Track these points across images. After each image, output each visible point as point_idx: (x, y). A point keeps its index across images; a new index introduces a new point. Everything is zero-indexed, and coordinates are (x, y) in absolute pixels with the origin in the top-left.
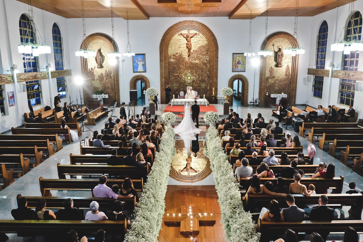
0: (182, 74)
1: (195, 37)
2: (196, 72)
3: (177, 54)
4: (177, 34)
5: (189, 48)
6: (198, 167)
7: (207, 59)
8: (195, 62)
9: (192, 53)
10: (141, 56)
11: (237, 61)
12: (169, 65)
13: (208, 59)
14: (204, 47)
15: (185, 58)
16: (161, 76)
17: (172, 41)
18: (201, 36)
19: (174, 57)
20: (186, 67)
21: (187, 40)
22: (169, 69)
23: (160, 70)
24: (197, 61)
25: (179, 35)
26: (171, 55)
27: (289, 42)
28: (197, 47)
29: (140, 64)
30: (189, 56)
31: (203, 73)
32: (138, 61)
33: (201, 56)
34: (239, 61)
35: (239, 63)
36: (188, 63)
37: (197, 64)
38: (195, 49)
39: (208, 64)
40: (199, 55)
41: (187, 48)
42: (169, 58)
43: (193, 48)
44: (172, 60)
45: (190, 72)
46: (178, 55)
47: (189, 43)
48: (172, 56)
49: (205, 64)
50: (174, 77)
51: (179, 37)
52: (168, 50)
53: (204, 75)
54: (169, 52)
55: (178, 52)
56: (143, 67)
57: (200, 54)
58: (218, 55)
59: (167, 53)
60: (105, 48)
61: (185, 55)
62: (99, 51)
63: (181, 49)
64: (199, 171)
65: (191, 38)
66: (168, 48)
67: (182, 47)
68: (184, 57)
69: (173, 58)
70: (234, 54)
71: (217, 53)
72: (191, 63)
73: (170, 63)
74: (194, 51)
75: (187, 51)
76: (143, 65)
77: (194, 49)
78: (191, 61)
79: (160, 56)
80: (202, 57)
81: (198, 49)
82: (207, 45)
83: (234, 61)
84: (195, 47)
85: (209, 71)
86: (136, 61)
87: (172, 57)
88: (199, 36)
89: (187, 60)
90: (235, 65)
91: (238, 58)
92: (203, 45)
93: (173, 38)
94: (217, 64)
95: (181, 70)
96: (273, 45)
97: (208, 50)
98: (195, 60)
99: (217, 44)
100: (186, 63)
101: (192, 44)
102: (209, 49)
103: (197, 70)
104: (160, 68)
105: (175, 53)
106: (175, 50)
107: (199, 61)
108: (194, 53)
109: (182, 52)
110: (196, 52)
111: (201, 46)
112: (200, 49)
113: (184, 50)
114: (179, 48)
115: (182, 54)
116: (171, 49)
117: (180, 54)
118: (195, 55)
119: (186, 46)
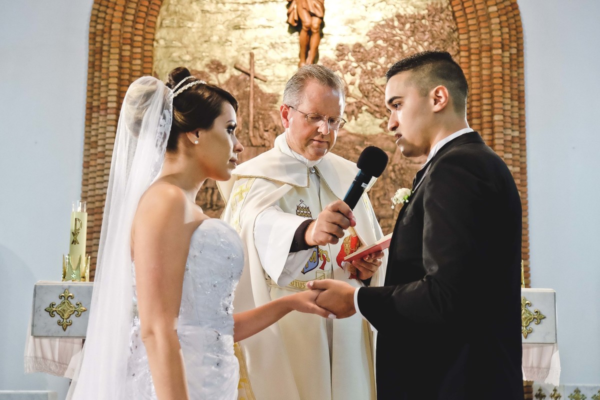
3: (218, 67)
8: (352, 126)
14: (413, 23)
15: (273, 98)
23: (85, 182)
28: (365, 27)
37: (364, 140)
38: (350, 40)
40: (379, 81)
41: (296, 26)
46: (223, 78)
52: (149, 40)
54: (159, 53)
55: (227, 55)
58: (521, 77)
63: (249, 35)
66: (151, 27)
67: (257, 23)
68: (266, 89)
71: (517, 61)
74: (341, 51)
75: (294, 50)
77: (344, 41)
79: (91, 78)
81: (374, 36)
92: (410, 11)
94: (522, 141)
104: (86, 165)
105: (207, 61)
106: (205, 45)
107: (380, 121)
108: (341, 64)
109: (256, 58)
110: (362, 60)
111: (392, 20)
112: (385, 40)
113: (273, 46)
114: (237, 27)
115: (258, 70)
116: (173, 35)
117: (237, 73)
118: (352, 81)
119: (288, 15)
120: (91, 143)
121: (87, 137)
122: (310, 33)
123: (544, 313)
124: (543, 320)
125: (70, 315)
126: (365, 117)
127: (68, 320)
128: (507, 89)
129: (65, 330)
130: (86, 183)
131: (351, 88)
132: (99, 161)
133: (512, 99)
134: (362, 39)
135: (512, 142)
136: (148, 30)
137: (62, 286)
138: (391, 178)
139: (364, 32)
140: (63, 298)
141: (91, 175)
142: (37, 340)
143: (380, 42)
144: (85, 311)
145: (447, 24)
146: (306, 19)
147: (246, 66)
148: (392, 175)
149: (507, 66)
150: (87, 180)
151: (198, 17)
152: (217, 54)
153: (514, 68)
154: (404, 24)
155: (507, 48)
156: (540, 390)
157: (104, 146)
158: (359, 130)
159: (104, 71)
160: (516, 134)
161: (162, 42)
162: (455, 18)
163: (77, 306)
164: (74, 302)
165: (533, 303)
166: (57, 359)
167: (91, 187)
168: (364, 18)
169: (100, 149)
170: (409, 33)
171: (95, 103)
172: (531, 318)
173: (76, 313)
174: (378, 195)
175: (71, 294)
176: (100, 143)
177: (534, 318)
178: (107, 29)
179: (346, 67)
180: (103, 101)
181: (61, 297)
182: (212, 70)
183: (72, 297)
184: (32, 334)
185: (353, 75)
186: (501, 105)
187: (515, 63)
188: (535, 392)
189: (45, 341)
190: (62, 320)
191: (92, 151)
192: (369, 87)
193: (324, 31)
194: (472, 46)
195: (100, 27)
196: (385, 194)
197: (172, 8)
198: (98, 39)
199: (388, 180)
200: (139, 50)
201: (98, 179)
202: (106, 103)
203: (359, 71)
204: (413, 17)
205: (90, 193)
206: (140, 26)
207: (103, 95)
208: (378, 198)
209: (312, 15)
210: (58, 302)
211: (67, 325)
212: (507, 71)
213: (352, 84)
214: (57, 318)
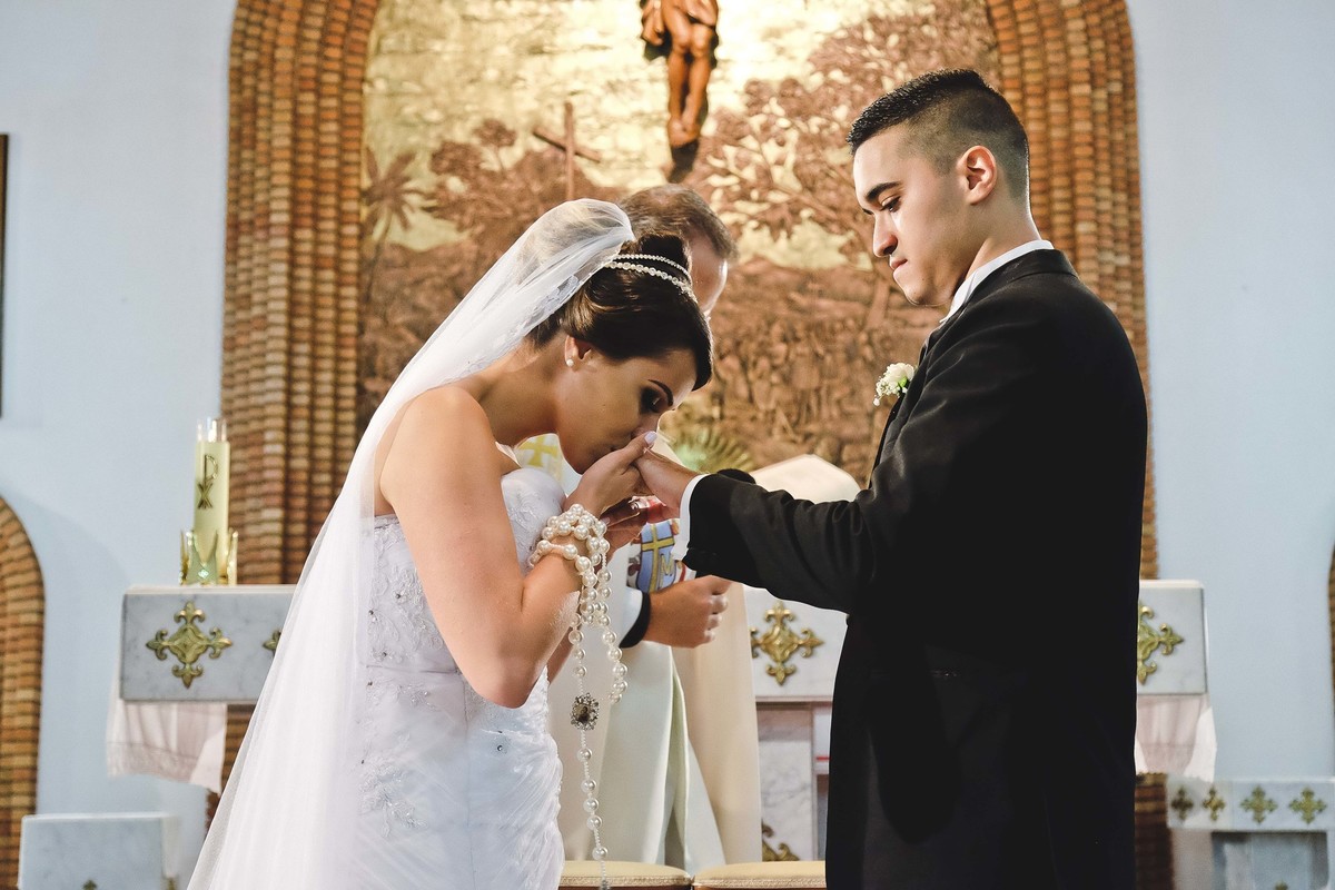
3: (498, 134)
8: (779, 251)
9: (733, 132)
12: (365, 299)
19: (455, 184)
24: (813, 248)
26: (406, 158)
28: (804, 45)
37: (806, 280)
38: (774, 72)
40: (835, 156)
41: (660, 45)
42: (366, 196)
44: (424, 232)
46: (509, 157)
48: (422, 163)
52: (353, 81)
54: (375, 108)
55: (517, 108)
58: (1131, 142)
59: (351, 120)
61: (626, 142)
63: (562, 66)
66: (356, 53)
67: (577, 39)
68: (600, 178)
69: (442, 208)
71: (1123, 109)
73: (379, 273)
74: (756, 95)
77: (761, 76)
79: (235, 162)
81: (823, 62)
87: (422, 177)
92: (899, 7)
94: (1136, 276)
98: (777, 226)
103: (806, 378)
104: (230, 345)
105: (475, 121)
106: (471, 89)
107: (840, 240)
108: (756, 122)
109: (577, 112)
110: (800, 112)
111: (861, 29)
112: (847, 71)
113: (612, 87)
114: (536, 50)
115: (582, 139)
116: (403, 70)
117: (538, 146)
118: (780, 156)
119: (644, 21)
120: (237, 298)
121: (231, 284)
122: (688, 58)
123: (1180, 631)
124: (1179, 647)
125: (199, 655)
126: (807, 232)
127: (194, 666)
128: (1104, 167)
129: (188, 685)
130: (229, 381)
131: (777, 173)
132: (257, 336)
133: (1113, 188)
134: (799, 69)
135: (1116, 277)
136: (351, 60)
137: (180, 595)
138: (864, 359)
139: (803, 54)
140: (183, 621)
141: (239, 366)
142: (132, 707)
143: (836, 75)
144: (227, 646)
145: (976, 34)
146: (681, 30)
147: (556, 130)
148: (867, 352)
149: (1103, 119)
150: (231, 376)
151: (455, 31)
152: (497, 107)
153: (1118, 124)
154: (885, 36)
155: (1100, 81)
156: (1181, 792)
157: (264, 303)
158: (795, 260)
159: (261, 147)
160: (1124, 261)
161: (381, 85)
162: (991, 21)
163: (211, 637)
164: (205, 628)
165: (1156, 610)
166: (174, 745)
167: (240, 390)
168: (801, 25)
169: (257, 311)
170: (896, 55)
171: (245, 216)
172: (1152, 644)
173: (210, 650)
174: (837, 395)
175: (199, 613)
176: (257, 297)
177: (1160, 643)
178: (265, 61)
179: (765, 128)
180: (260, 210)
181: (178, 618)
182: (486, 141)
183: (201, 619)
184: (122, 695)
185: (782, 144)
186: (1090, 202)
187: (1118, 112)
188: (1171, 795)
189: (150, 711)
190: (181, 666)
191: (241, 315)
192: (816, 170)
193: (719, 53)
194: (1030, 79)
195: (250, 56)
196: (853, 393)
197: (400, 13)
198: (248, 81)
199: (859, 363)
200: (333, 103)
201: (255, 374)
202: (268, 214)
203: (793, 136)
204: (905, 21)
205: (239, 403)
206: (334, 53)
207: (260, 198)
208: (839, 402)
209: (693, 21)
210: (173, 628)
211: (193, 677)
212: (1103, 131)
213: (780, 163)
214: (172, 661)
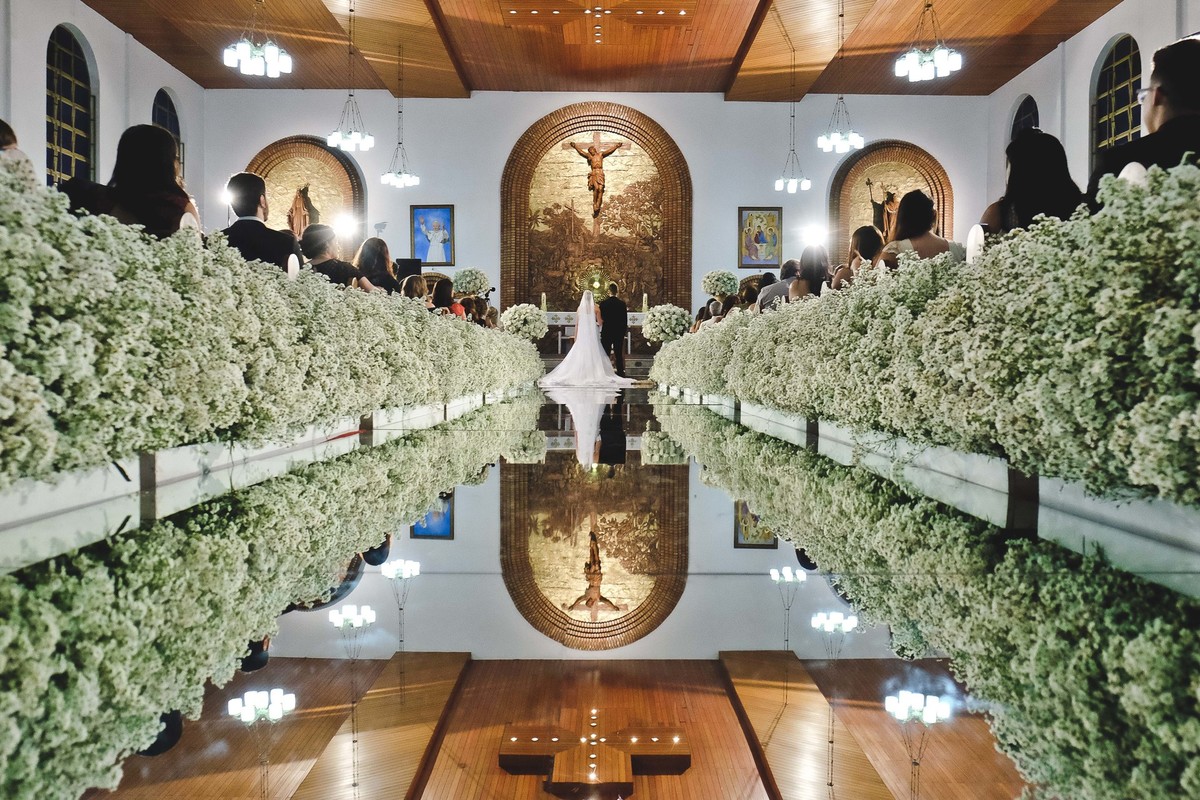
0: (573, 273)
1: (616, 153)
2: (620, 267)
3: (558, 206)
4: (560, 143)
5: (597, 189)
6: (623, 594)
7: (655, 224)
8: (617, 233)
9: (607, 207)
10: (439, 212)
11: (754, 231)
12: (530, 241)
13: (659, 224)
14: (644, 186)
15: (583, 221)
16: (502, 278)
17: (543, 167)
18: (638, 152)
19: (548, 217)
20: (587, 249)
21: (590, 162)
22: (530, 257)
23: (502, 259)
24: (624, 232)
25: (564, 147)
26: (538, 211)
27: (917, 174)
28: (622, 188)
29: (436, 238)
30: (596, 214)
31: (642, 269)
32: (428, 229)
33: (635, 215)
34: (760, 233)
35: (759, 238)
36: (592, 237)
37: (622, 239)
38: (616, 194)
39: (658, 242)
40: (629, 213)
41: (592, 188)
42: (530, 219)
43: (611, 191)
44: (542, 228)
45: (599, 265)
46: (560, 211)
47: (598, 171)
48: (541, 213)
49: (648, 241)
50: (548, 281)
51: (565, 152)
52: (527, 195)
53: (646, 278)
54: (531, 200)
55: (561, 201)
56: (446, 248)
57: (632, 208)
58: (691, 209)
59: (526, 203)
60: (323, 183)
61: (585, 210)
62: (303, 193)
63: (571, 191)
64: (626, 606)
65: (605, 155)
66: (528, 188)
67: (575, 185)
68: (579, 216)
69: (546, 222)
70: (741, 210)
71: (689, 204)
72: (602, 236)
73: (533, 237)
74: (612, 198)
76: (444, 241)
77: (614, 194)
78: (602, 231)
79: (503, 212)
80: (640, 218)
81: (627, 192)
82: (654, 180)
83: (744, 235)
84: (616, 185)
85: (662, 264)
86: (423, 228)
87: (541, 216)
88: (629, 153)
89: (590, 228)
90: (747, 247)
91: (757, 223)
92: (643, 180)
93: (547, 157)
94: (690, 240)
95: (571, 258)
96: (869, 183)
97: (657, 198)
98: (616, 228)
99: (689, 178)
100: (588, 237)
101: (608, 178)
102: (660, 193)
103: (621, 260)
104: (502, 252)
105: (552, 203)
106: (552, 196)
107: (629, 231)
108: (612, 205)
109: (574, 202)
110: (621, 203)
111: (635, 184)
112: (632, 194)
113: (582, 197)
114: (566, 188)
115: (575, 208)
116: (537, 192)
117: (566, 209)
118: (617, 212)
119: (589, 183)
120: (504, 242)
121: (502, 239)
122: (598, 192)
126: (622, 229)
131: (617, 216)
132: (508, 250)
134: (621, 193)
136: (526, 190)
139: (623, 190)
141: (504, 256)
143: (629, 194)
145: (659, 186)
146: (597, 185)
147: (570, 206)
149: (684, 207)
151: (548, 183)
152: (557, 200)
154: (640, 186)
155: (685, 198)
157: (510, 244)
161: (533, 195)
168: (622, 184)
169: (508, 245)
170: (642, 190)
171: (505, 224)
176: (508, 242)
179: (614, 206)
180: (508, 223)
182: (555, 208)
185: (617, 210)
191: (505, 245)
192: (625, 215)
197: (537, 180)
198: (505, 195)
200: (523, 200)
202: (510, 224)
203: (620, 208)
204: (644, 183)
206: (523, 189)
207: (508, 220)
209: (599, 183)
213: (617, 214)
